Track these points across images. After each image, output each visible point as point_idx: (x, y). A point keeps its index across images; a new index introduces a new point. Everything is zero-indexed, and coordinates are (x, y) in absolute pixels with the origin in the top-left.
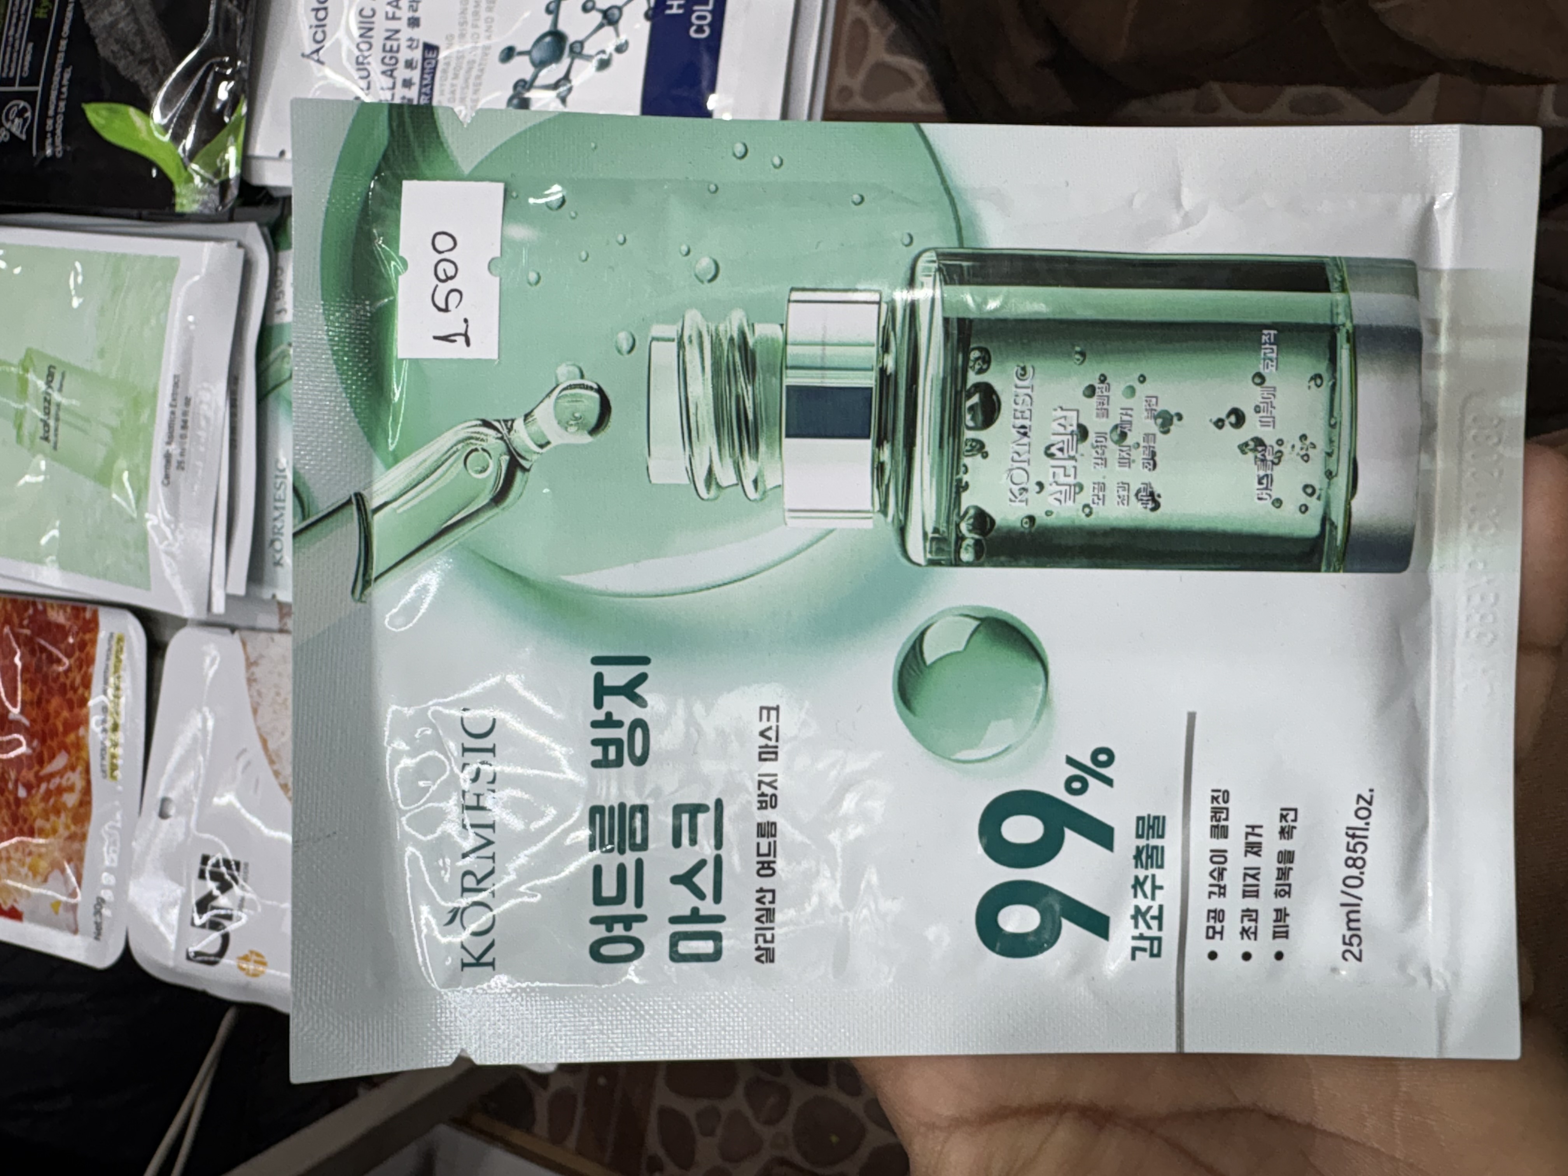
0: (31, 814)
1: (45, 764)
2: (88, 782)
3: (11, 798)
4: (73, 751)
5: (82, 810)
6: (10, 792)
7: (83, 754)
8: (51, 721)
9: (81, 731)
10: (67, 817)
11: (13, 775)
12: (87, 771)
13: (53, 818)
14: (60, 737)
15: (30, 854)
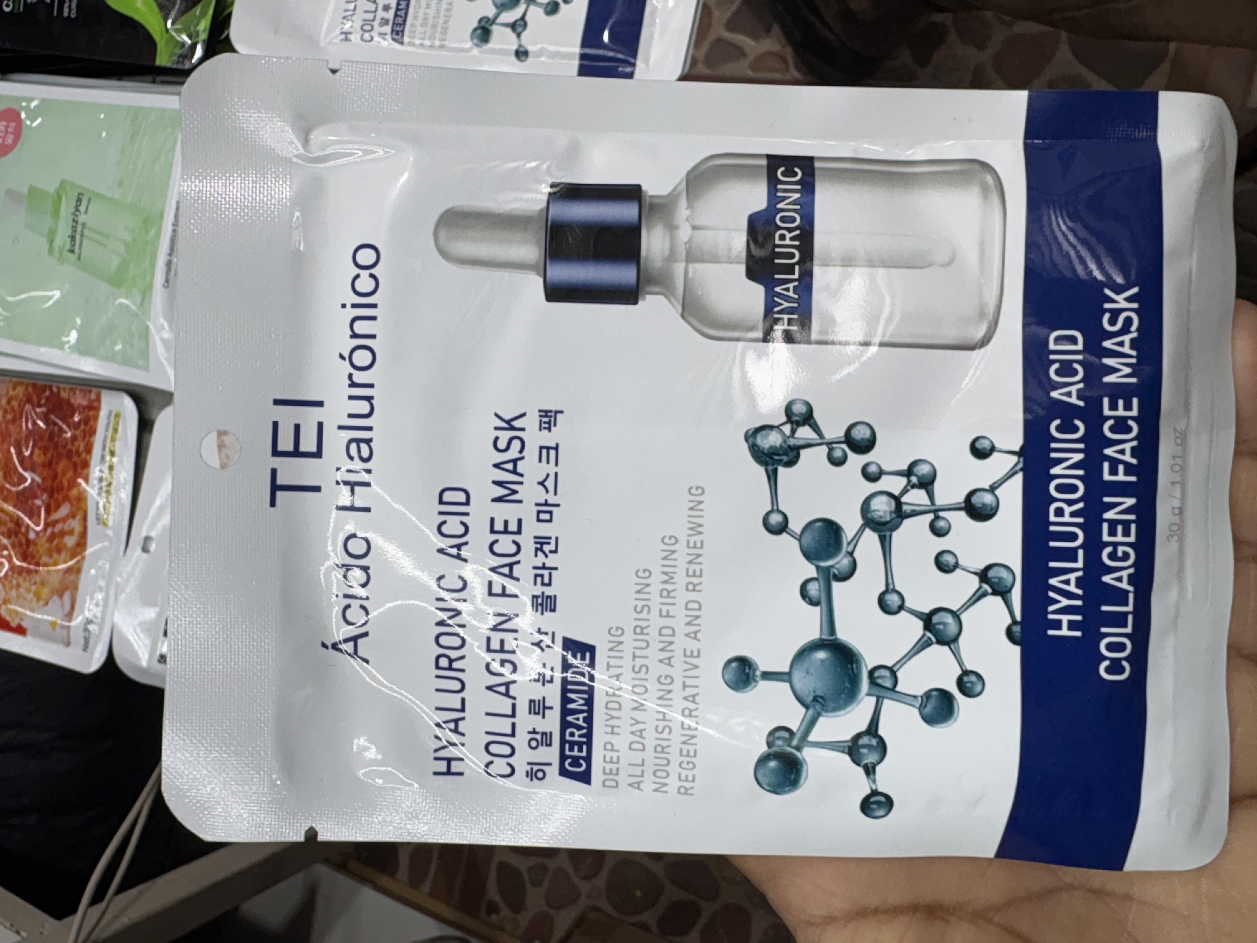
0: (38, 551)
1: (52, 513)
2: (85, 528)
3: (23, 539)
4: (75, 503)
5: (79, 548)
6: (23, 534)
7: (83, 505)
8: (59, 479)
10: (66, 555)
12: (85, 519)
13: (55, 554)
14: (65, 491)
15: (35, 583)
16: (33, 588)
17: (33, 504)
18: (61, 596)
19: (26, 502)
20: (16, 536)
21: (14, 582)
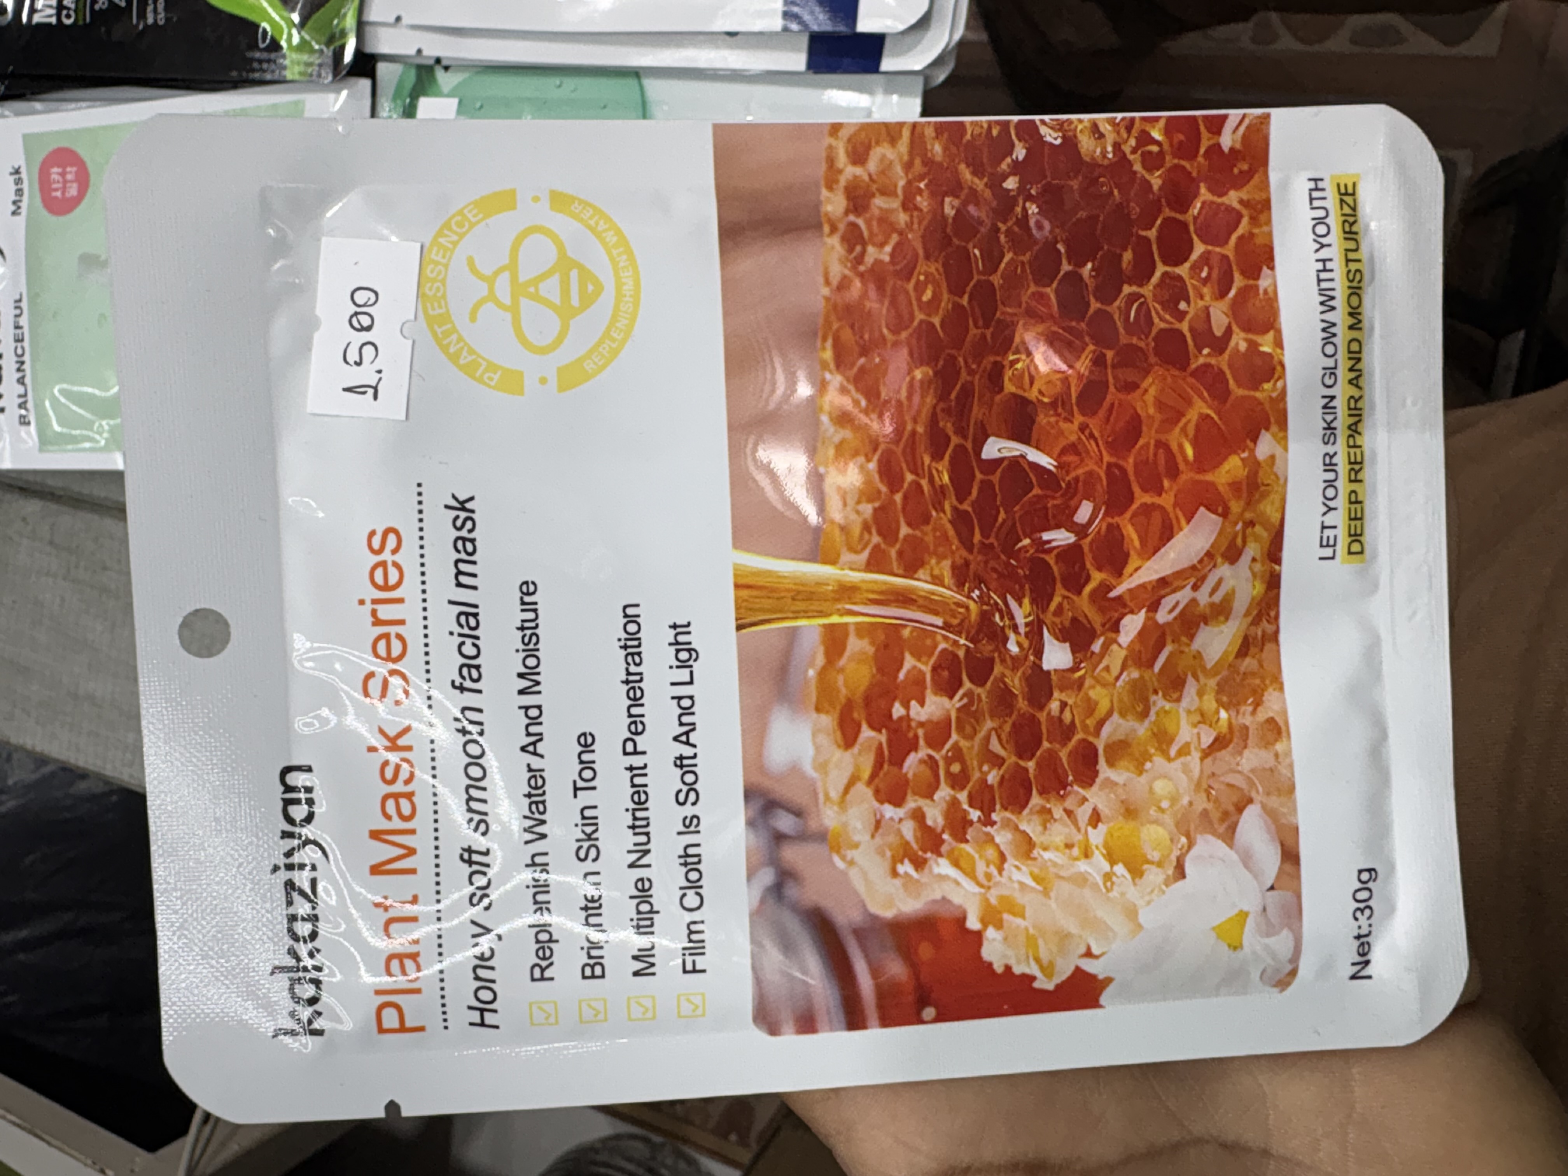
0: (1090, 707)
1: (1134, 562)
2: (1273, 583)
3: (1016, 683)
4: (1236, 507)
5: (1248, 663)
6: (1016, 662)
7: (1268, 509)
8: (1148, 438)
9: (1265, 446)
10: (1200, 694)
11: (1021, 613)
12: (1274, 553)
13: (1159, 702)
14: (1187, 476)
15: (1096, 819)
16: (1096, 836)
17: (1041, 546)
18: (1229, 836)
19: (1010, 550)
20: (980, 675)
21: (1003, 838)
